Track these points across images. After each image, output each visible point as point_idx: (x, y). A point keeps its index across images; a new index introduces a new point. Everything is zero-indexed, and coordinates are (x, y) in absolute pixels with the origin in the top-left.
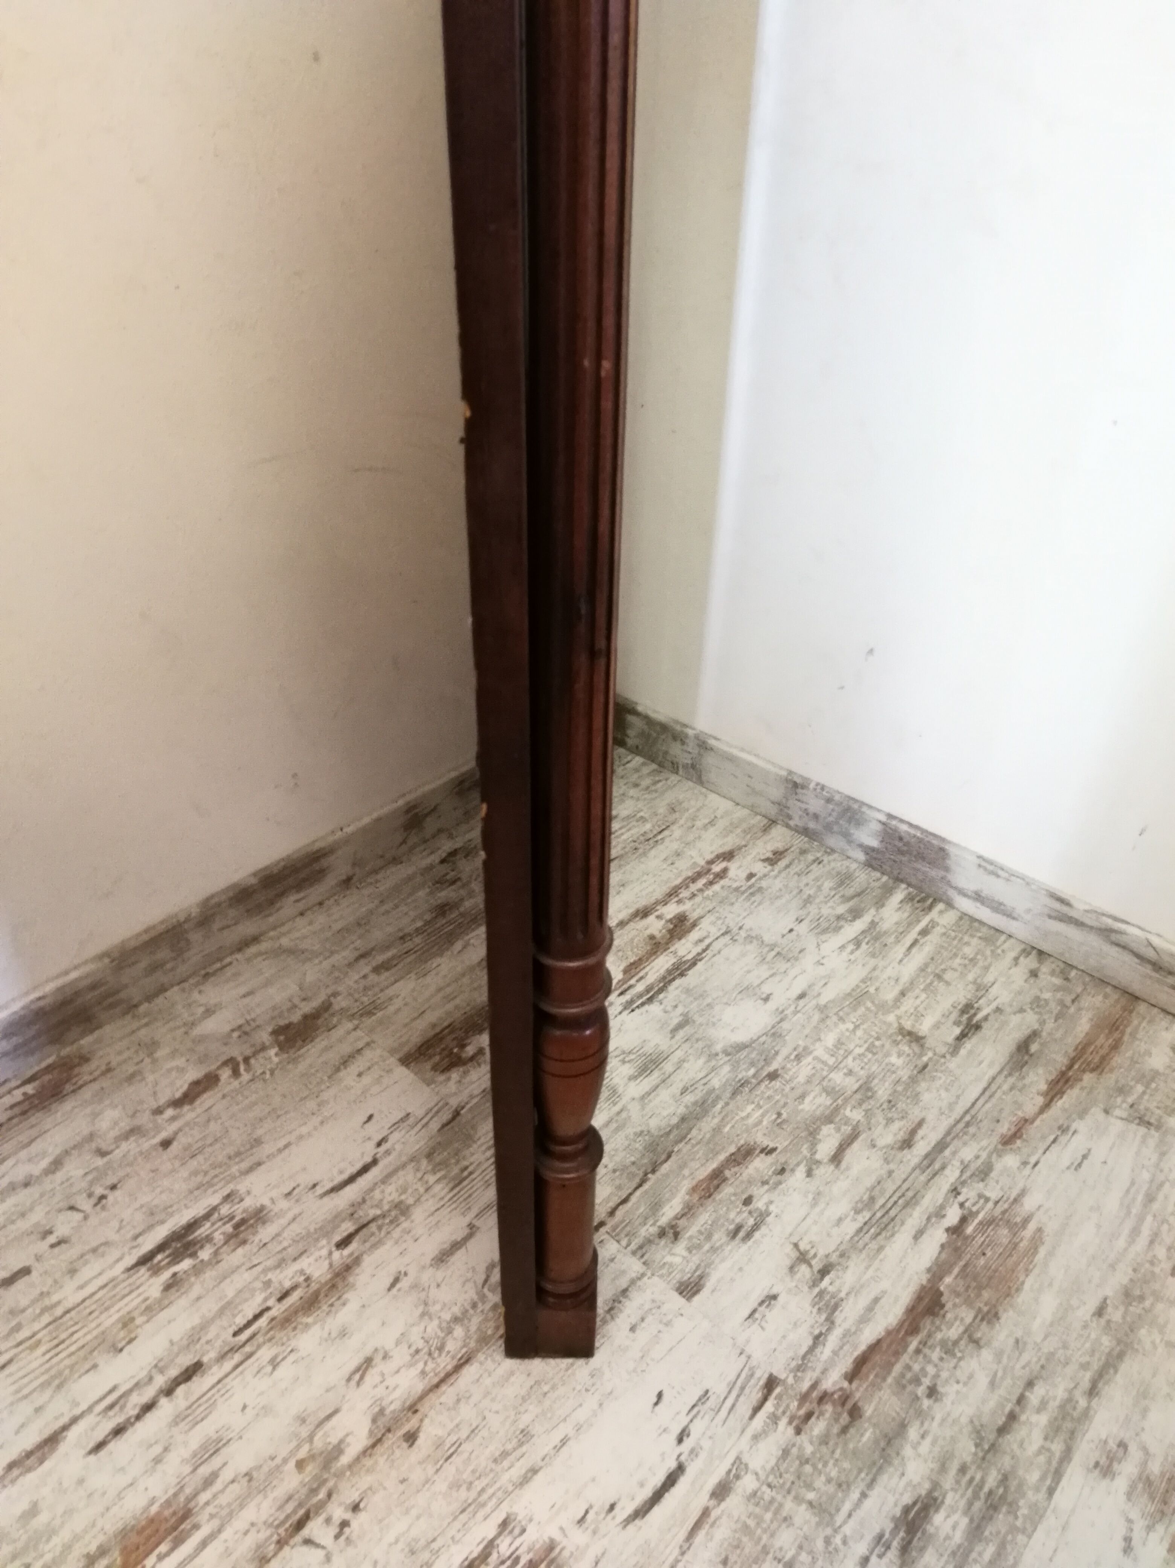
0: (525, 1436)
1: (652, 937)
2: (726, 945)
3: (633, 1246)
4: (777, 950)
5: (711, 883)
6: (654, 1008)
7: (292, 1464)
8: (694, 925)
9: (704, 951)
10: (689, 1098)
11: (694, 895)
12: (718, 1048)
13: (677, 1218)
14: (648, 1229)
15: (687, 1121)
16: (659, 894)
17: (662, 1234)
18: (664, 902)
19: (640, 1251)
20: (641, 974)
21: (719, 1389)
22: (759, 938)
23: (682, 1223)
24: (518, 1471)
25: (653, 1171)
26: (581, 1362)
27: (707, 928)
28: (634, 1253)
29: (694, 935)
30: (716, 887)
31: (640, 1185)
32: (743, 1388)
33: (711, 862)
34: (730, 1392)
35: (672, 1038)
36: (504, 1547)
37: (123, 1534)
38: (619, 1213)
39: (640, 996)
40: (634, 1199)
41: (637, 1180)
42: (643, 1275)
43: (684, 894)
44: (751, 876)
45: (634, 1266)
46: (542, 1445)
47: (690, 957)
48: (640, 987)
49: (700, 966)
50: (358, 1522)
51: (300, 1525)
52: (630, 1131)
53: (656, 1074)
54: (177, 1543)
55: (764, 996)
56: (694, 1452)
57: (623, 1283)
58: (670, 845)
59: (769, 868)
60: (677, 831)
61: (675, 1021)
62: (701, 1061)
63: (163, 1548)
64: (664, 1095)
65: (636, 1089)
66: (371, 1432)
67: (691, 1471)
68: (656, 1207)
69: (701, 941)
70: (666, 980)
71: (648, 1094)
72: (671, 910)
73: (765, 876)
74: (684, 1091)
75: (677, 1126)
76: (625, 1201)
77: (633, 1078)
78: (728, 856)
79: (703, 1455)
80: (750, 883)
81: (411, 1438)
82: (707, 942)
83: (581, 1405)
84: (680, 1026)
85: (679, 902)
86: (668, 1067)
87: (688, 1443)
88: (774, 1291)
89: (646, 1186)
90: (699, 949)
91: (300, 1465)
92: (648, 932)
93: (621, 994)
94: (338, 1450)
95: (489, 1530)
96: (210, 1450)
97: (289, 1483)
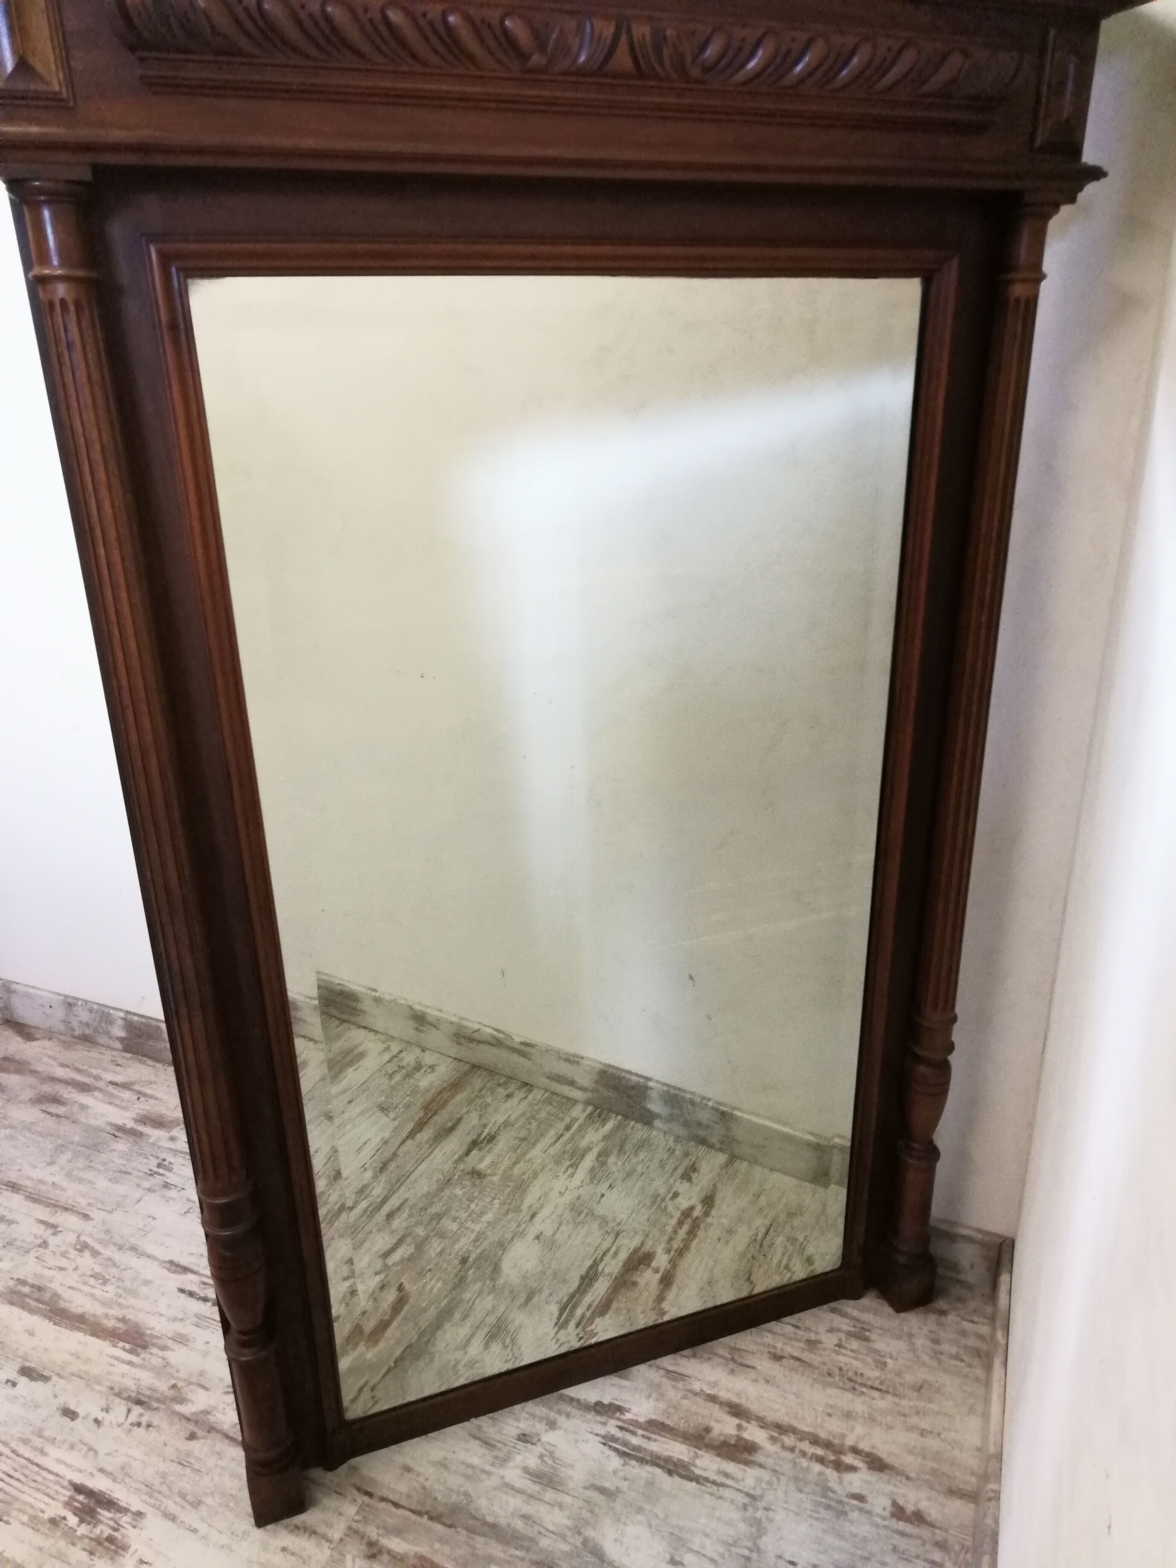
0: (197, 1504)
1: (708, 1430)
2: (732, 1502)
3: (354, 1525)
4: (754, 1556)
5: (821, 1460)
6: (615, 1461)
7: (174, 1382)
8: (746, 1463)
9: (714, 1483)
10: (519, 1525)
11: (792, 1449)
12: (590, 1533)
13: (389, 1552)
14: (372, 1532)
15: (495, 1531)
16: (771, 1416)
17: (371, 1544)
18: (763, 1424)
19: (352, 1532)
20: (653, 1436)
22: (759, 1528)
23: (385, 1558)
24: (172, 1508)
25: (431, 1518)
26: (252, 1521)
27: (749, 1477)
28: (349, 1528)
29: (731, 1467)
30: (817, 1467)
31: (413, 1512)
33: (855, 1450)
35: (586, 1488)
36: (125, 1519)
37: (136, 1326)
38: (383, 1505)
39: (625, 1444)
40: (400, 1512)
41: (419, 1508)
42: (330, 1541)
43: (789, 1440)
44: (860, 1498)
45: (336, 1533)
46: (191, 1517)
47: (697, 1472)
48: (635, 1441)
49: (691, 1486)
50: (141, 1431)
51: (139, 1402)
52: (469, 1487)
53: (537, 1488)
54: (131, 1352)
55: (678, 1558)
57: (322, 1529)
58: (859, 1405)
59: (887, 1513)
60: (884, 1403)
61: (607, 1484)
62: (566, 1522)
63: (128, 1346)
64: (516, 1502)
65: (513, 1474)
66: (195, 1414)
68: (397, 1532)
69: (726, 1475)
70: (656, 1461)
71: (513, 1488)
72: (755, 1434)
73: (869, 1512)
74: (526, 1517)
75: (485, 1523)
76: (396, 1505)
77: (526, 1470)
78: (877, 1464)
80: (845, 1500)
81: (192, 1437)
82: (729, 1482)
83: (221, 1533)
84: (602, 1491)
85: (773, 1439)
86: (550, 1495)
89: (414, 1517)
90: (713, 1476)
91: (174, 1386)
92: (712, 1424)
93: (621, 1428)
94: (182, 1400)
95: (136, 1505)
96: (182, 1340)
97: (163, 1386)
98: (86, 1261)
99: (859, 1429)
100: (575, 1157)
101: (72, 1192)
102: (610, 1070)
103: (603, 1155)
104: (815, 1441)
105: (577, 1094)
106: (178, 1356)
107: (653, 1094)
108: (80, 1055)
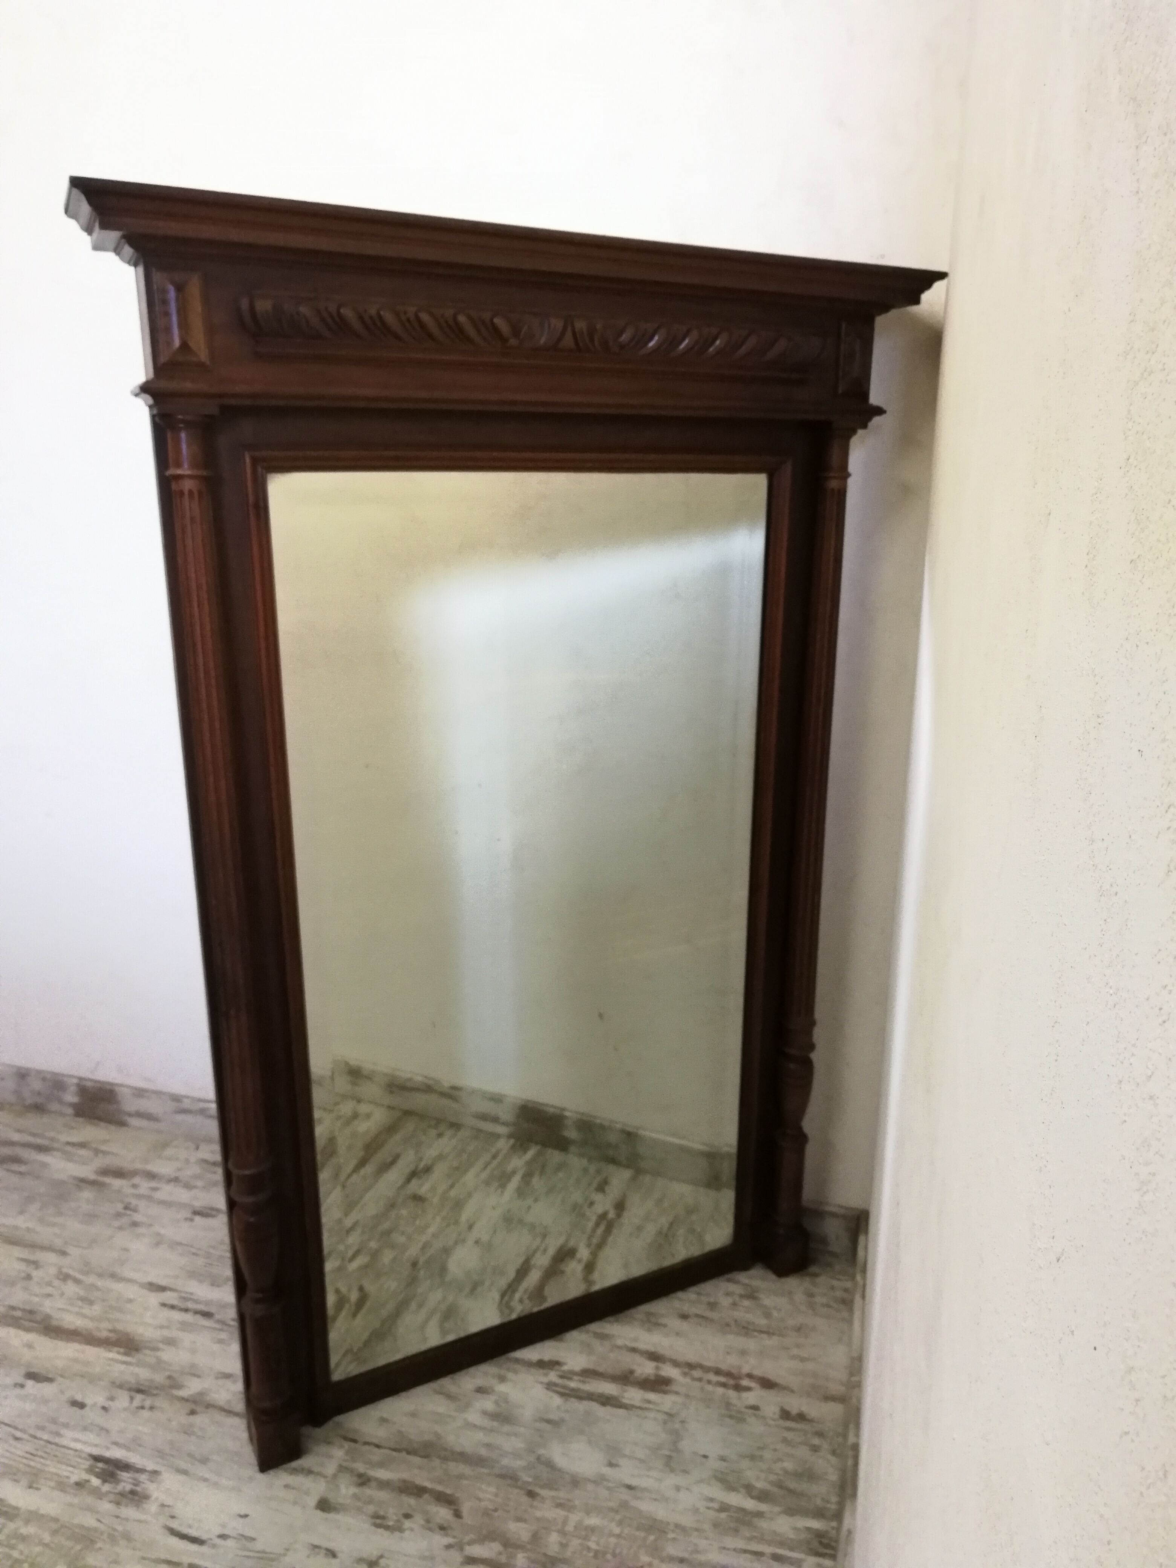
0: (204, 1461)
1: (632, 1372)
2: (655, 1419)
3: (344, 1464)
4: (674, 1454)
5: (724, 1385)
6: (557, 1400)
7: (167, 1373)
8: (665, 1392)
9: (640, 1408)
10: (483, 1452)
11: (700, 1380)
12: (542, 1451)
13: (376, 1479)
14: (361, 1467)
15: (462, 1457)
16: (681, 1359)
17: (360, 1476)
18: (676, 1364)
19: (342, 1469)
20: (587, 1380)
21: (259, 1546)
22: (676, 1436)
23: (373, 1484)
24: (183, 1465)
25: (409, 1453)
26: (257, 1468)
27: (666, 1402)
28: (340, 1466)
29: (652, 1396)
30: (720, 1390)
31: (394, 1450)
32: (261, 1558)
33: (750, 1376)
34: (258, 1552)
35: (536, 1421)
36: (143, 1477)
37: (127, 1334)
38: (367, 1448)
39: (564, 1387)
40: (382, 1451)
41: (397, 1447)
42: (325, 1477)
43: (697, 1373)
44: (755, 1408)
45: (330, 1469)
46: (202, 1471)
47: (624, 1401)
48: (572, 1385)
49: (621, 1411)
50: (145, 1414)
51: (139, 1391)
52: (438, 1428)
53: (495, 1424)
54: (126, 1354)
55: (614, 1461)
56: (214, 1546)
57: (316, 1469)
58: (751, 1344)
59: (777, 1416)
60: (770, 1342)
61: (552, 1416)
62: (522, 1445)
63: (122, 1350)
64: (480, 1436)
65: (473, 1417)
66: (191, 1395)
67: (204, 1549)
68: (381, 1465)
69: (649, 1402)
70: (591, 1397)
71: (475, 1426)
72: (669, 1371)
73: (764, 1418)
74: (488, 1446)
75: (453, 1452)
76: (378, 1446)
77: (485, 1413)
78: (767, 1384)
79: (213, 1551)
80: (744, 1410)
81: (193, 1413)
82: (651, 1406)
83: (230, 1479)
84: (549, 1421)
85: (685, 1374)
86: (506, 1428)
87: (219, 1541)
88: (339, 1555)
89: (394, 1454)
90: (638, 1404)
91: (170, 1377)
92: (635, 1367)
93: (562, 1377)
94: (180, 1387)
95: (150, 1466)
96: (171, 1342)
97: (159, 1378)
98: (71, 1288)
99: (752, 1361)
100: (503, 1179)
101: (45, 1234)
102: (530, 1105)
103: (528, 1176)
104: (718, 1372)
105: (502, 1130)
106: (167, 1355)
107: (569, 1122)
108: (32, 1121)
